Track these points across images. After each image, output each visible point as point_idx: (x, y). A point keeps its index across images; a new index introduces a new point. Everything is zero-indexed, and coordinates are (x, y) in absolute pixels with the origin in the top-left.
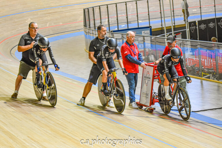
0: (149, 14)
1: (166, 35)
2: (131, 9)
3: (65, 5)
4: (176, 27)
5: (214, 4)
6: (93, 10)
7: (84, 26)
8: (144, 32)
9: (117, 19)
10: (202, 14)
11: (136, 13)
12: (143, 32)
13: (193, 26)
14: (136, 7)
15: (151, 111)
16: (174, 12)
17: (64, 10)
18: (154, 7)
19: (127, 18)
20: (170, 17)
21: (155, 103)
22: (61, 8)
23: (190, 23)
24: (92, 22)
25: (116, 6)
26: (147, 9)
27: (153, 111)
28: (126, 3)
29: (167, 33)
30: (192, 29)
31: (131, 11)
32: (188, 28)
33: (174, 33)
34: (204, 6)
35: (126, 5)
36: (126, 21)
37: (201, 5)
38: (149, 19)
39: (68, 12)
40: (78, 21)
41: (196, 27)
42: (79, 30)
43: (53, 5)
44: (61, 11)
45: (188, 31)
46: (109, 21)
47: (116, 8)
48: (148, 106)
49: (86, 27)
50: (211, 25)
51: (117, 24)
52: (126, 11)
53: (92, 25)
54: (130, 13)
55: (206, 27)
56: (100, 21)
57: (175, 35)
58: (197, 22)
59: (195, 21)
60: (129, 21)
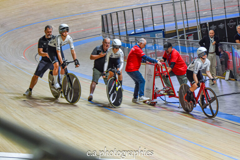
0: (163, 18)
1: (178, 37)
2: (147, 14)
3: (86, 12)
4: (189, 29)
5: (224, 6)
6: (111, 16)
7: (102, 31)
8: (158, 35)
9: (134, 24)
10: (213, 16)
11: (152, 17)
12: (156, 34)
13: (204, 27)
14: (151, 12)
15: (154, 104)
16: (188, 15)
17: (85, 17)
18: (169, 11)
19: (143, 22)
20: (182, 20)
21: (157, 97)
22: (82, 15)
23: (201, 25)
24: (110, 27)
25: (133, 11)
26: (162, 13)
27: (155, 104)
28: (142, 8)
29: (179, 35)
30: (203, 30)
31: (147, 15)
32: (199, 30)
33: (186, 35)
34: (216, 9)
35: (142, 10)
36: (143, 25)
37: (212, 8)
38: (164, 22)
39: (88, 19)
40: (98, 27)
41: (207, 28)
42: (99, 34)
43: (74, 13)
44: (82, 18)
45: (200, 32)
46: (126, 25)
47: (132, 14)
48: (151, 100)
49: (105, 32)
50: (221, 26)
51: (134, 28)
52: (142, 16)
53: (110, 30)
54: (147, 18)
55: (216, 28)
56: (118, 26)
57: (187, 36)
58: (207, 23)
59: (206, 23)
60: (145, 25)
